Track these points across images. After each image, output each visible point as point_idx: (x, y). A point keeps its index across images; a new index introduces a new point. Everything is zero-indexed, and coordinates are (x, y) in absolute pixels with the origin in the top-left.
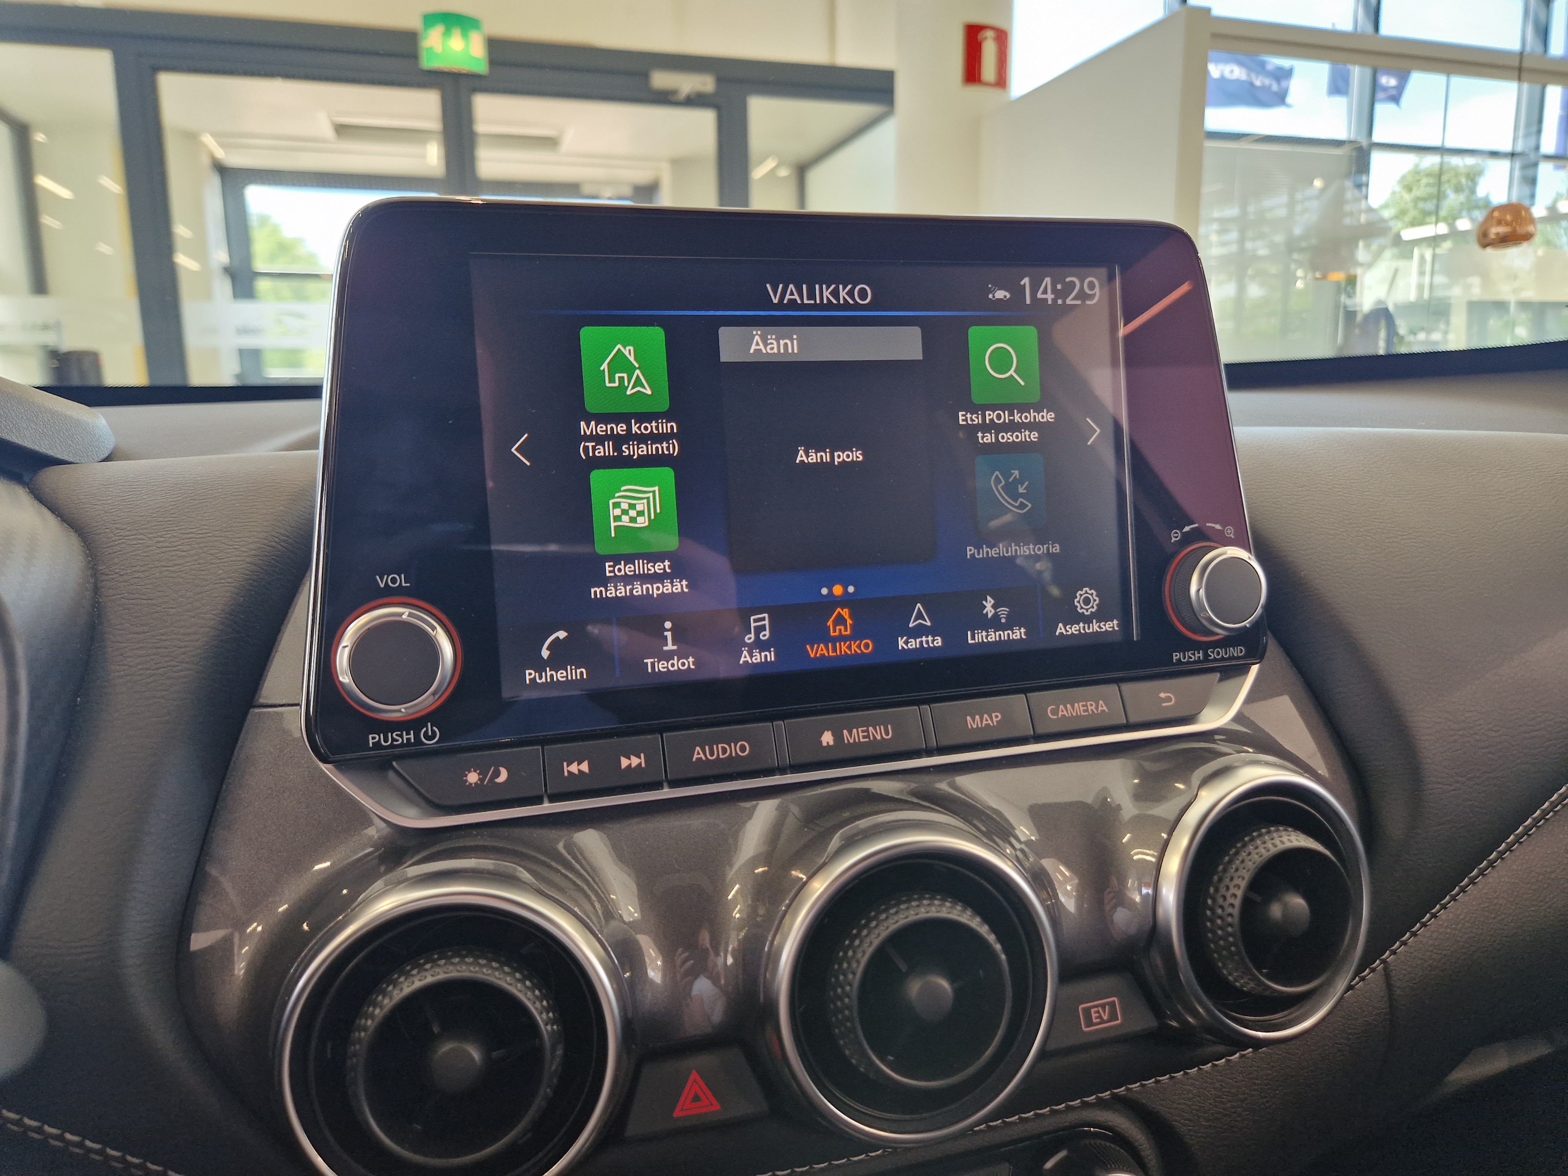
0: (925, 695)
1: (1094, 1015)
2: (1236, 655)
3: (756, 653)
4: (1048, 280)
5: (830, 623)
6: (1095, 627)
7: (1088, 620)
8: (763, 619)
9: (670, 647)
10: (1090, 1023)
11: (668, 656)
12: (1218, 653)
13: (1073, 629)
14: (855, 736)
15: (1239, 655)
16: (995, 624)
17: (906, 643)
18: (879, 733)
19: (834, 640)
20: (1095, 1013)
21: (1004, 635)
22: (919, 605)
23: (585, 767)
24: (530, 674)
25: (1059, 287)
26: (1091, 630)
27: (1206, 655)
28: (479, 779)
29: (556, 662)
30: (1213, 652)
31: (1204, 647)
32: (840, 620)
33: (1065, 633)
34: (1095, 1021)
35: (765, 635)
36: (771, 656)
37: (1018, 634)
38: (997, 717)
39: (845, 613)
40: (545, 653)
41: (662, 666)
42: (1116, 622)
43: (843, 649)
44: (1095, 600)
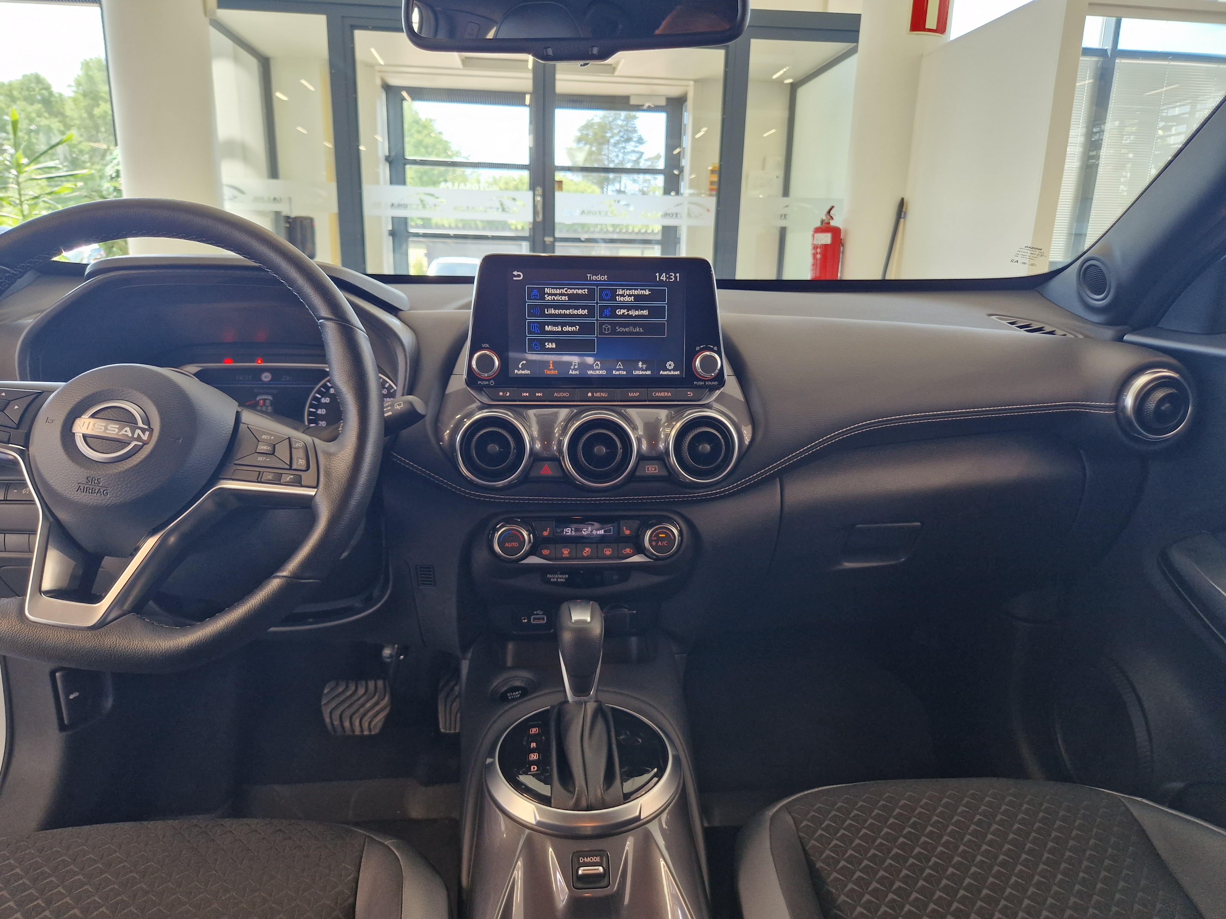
0: (619, 387)
1: (650, 469)
3: (574, 371)
4: (664, 274)
5: (594, 365)
6: (672, 373)
7: (670, 370)
8: (576, 363)
9: (551, 367)
10: (648, 470)
11: (551, 370)
12: (709, 383)
13: (665, 373)
14: (598, 395)
15: (716, 384)
16: (641, 369)
17: (615, 372)
18: (603, 395)
19: (595, 370)
21: (644, 373)
22: (620, 363)
23: (527, 394)
24: (516, 371)
25: (667, 276)
26: (670, 374)
27: (705, 383)
28: (502, 395)
29: (523, 369)
30: (707, 383)
31: (705, 381)
32: (597, 365)
33: (662, 374)
35: (576, 367)
36: (578, 372)
37: (649, 373)
38: (637, 394)
39: (599, 363)
40: (520, 366)
41: (549, 372)
42: (679, 372)
43: (597, 372)
44: (673, 365)
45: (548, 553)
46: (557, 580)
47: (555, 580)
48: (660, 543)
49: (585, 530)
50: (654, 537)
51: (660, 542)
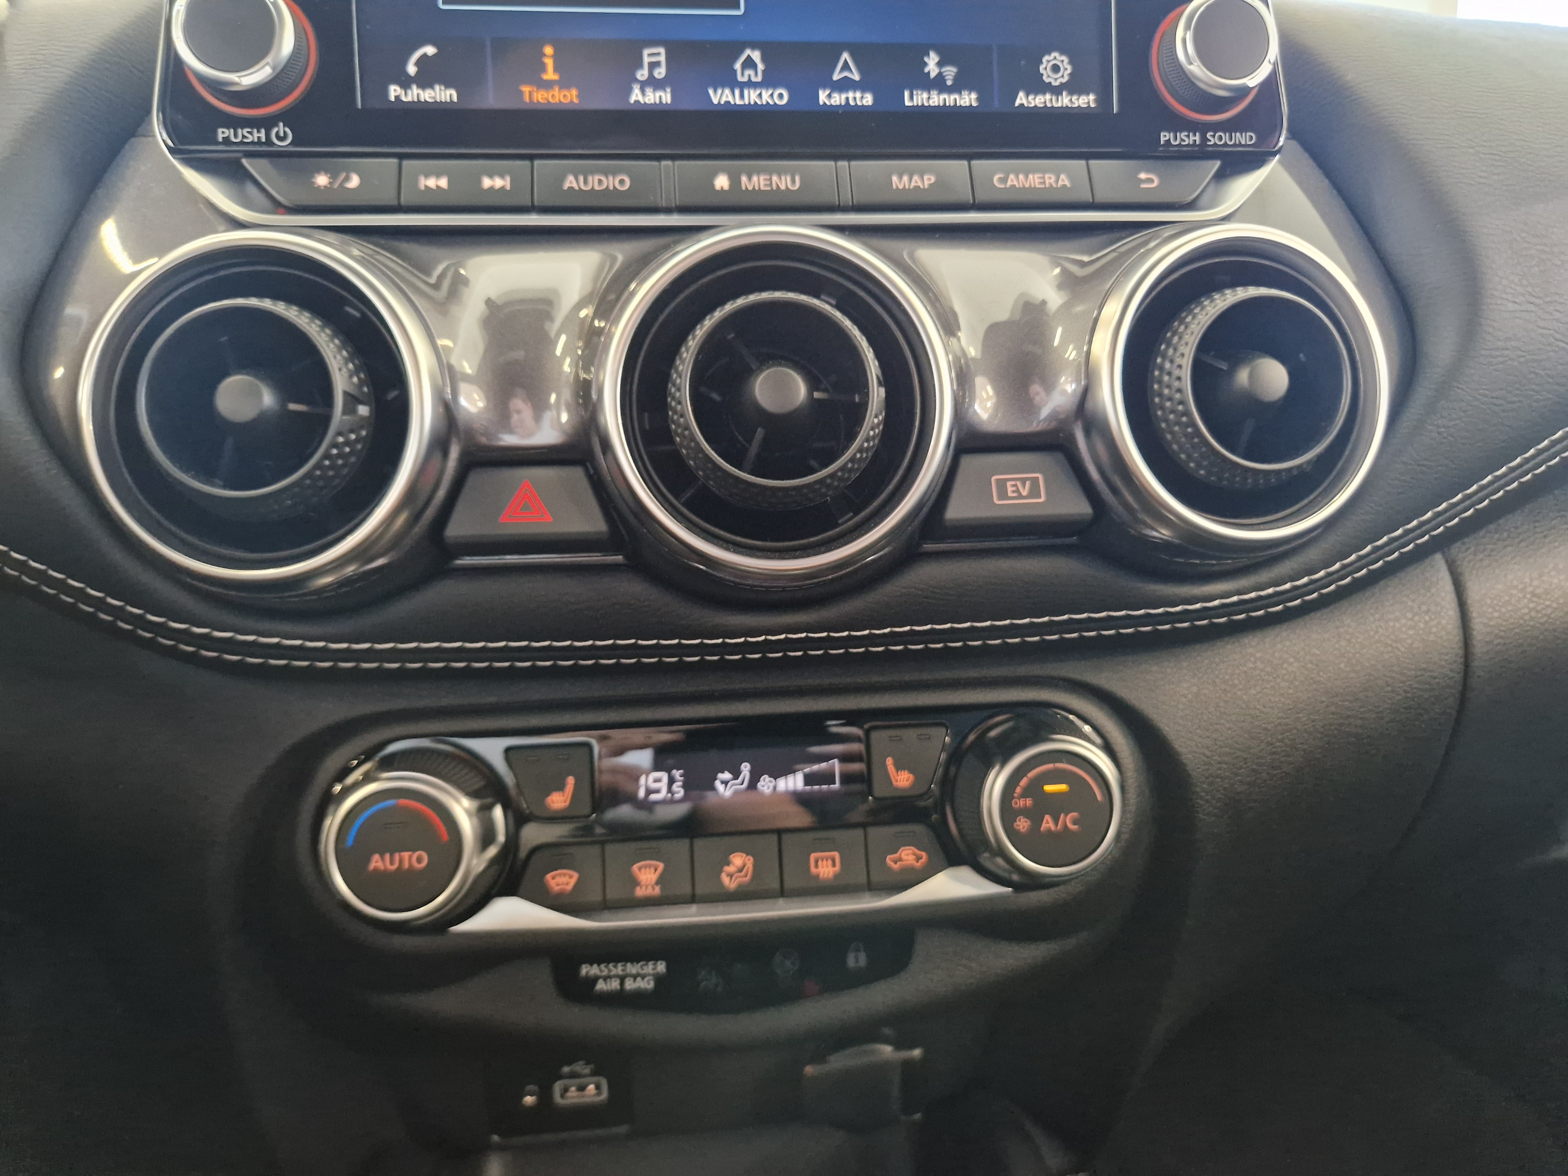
0: (844, 150)
1: (1010, 489)
2: (1243, 143)
3: (649, 91)
5: (738, 66)
6: (1065, 100)
7: (1057, 91)
8: (658, 54)
9: (550, 75)
10: (1003, 495)
11: (548, 85)
12: (1220, 138)
14: (755, 183)
15: (1249, 143)
16: (939, 84)
17: (829, 96)
18: (784, 183)
19: (742, 86)
20: (1013, 486)
21: (950, 99)
22: (846, 56)
23: (443, 182)
24: (394, 91)
26: (1060, 105)
28: (330, 183)
29: (424, 80)
30: (1214, 136)
31: (1202, 128)
32: (749, 63)
33: (1026, 105)
34: (1010, 494)
35: (660, 73)
36: (665, 97)
37: (968, 99)
38: (929, 180)
39: (756, 56)
40: (412, 69)
41: (540, 94)
42: (1092, 97)
43: (752, 97)
44: (1067, 69)
45: (573, 882)
46: (622, 984)
47: (615, 985)
48: (1048, 823)
49: (727, 776)
50: (1024, 795)
51: (1047, 817)
